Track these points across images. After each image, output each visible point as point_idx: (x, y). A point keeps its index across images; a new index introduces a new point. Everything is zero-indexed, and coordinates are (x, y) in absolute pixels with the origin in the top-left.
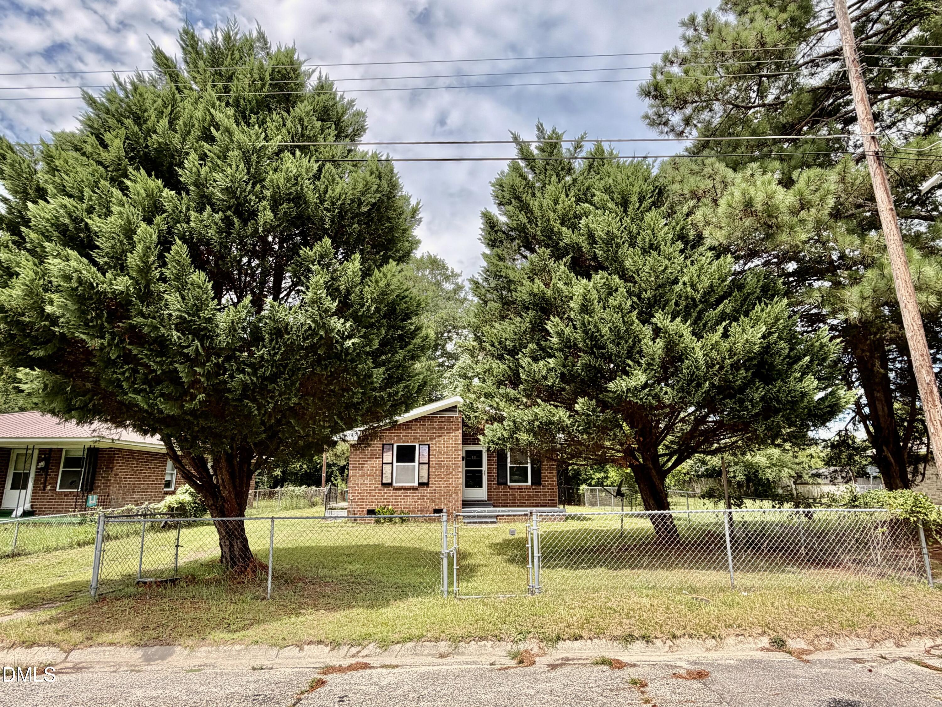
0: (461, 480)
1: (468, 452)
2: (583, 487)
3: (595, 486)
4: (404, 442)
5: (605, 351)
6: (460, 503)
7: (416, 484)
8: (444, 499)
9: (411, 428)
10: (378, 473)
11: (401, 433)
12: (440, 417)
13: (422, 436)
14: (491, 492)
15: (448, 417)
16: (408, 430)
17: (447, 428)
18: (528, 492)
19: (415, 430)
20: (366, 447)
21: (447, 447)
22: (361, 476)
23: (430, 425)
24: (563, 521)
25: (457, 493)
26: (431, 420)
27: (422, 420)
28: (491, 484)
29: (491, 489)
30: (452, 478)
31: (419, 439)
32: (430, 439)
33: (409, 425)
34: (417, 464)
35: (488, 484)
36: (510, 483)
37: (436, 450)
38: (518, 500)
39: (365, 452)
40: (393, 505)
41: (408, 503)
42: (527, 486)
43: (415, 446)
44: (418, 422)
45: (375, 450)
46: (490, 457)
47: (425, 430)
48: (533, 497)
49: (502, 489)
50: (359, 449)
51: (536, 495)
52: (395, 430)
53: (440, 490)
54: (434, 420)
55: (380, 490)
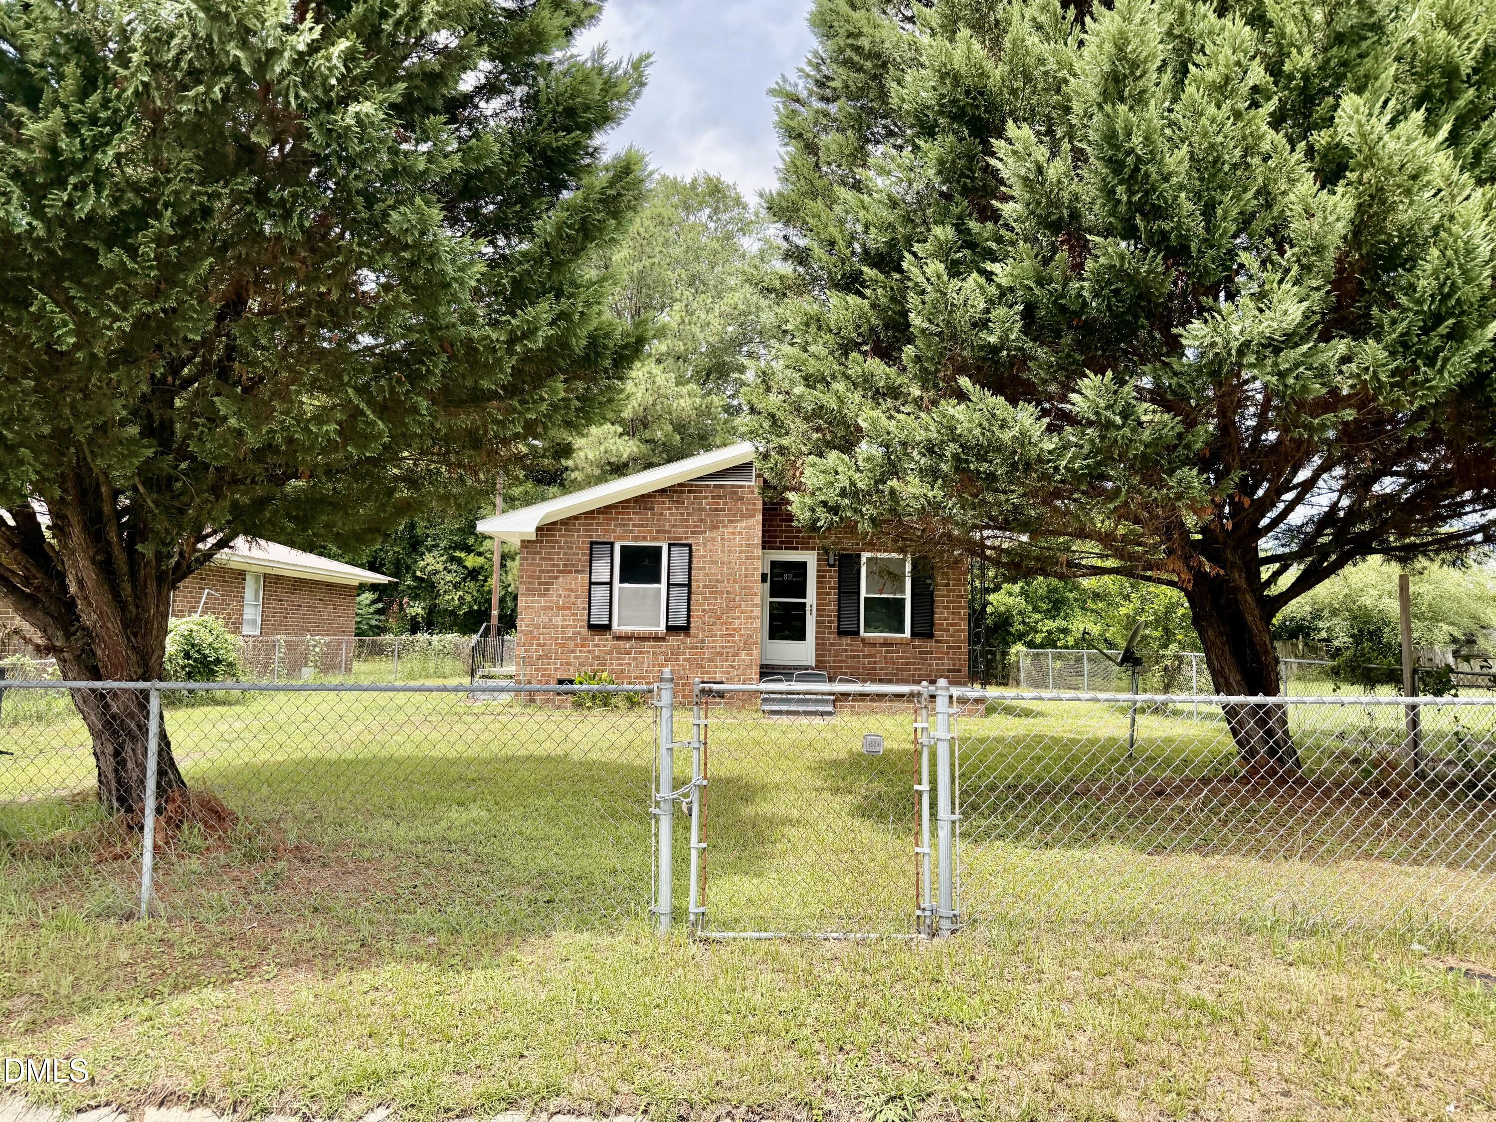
0: (760, 622)
1: (774, 564)
2: (1019, 648)
3: (1041, 646)
4: (636, 538)
5: (1167, 226)
6: (756, 670)
7: (662, 627)
8: (722, 661)
9: (652, 508)
10: (582, 603)
11: (630, 519)
12: (715, 486)
13: (674, 526)
14: (825, 650)
15: (732, 486)
16: (647, 514)
17: (729, 510)
18: (904, 652)
19: (661, 514)
20: (554, 547)
21: (730, 551)
22: (544, 608)
23: (693, 503)
24: (981, 716)
25: (750, 648)
26: (694, 492)
27: (675, 491)
28: (824, 633)
29: (823, 644)
30: (739, 618)
31: (669, 532)
32: (692, 533)
33: (647, 502)
34: (663, 585)
35: (817, 632)
36: (865, 631)
37: (705, 557)
38: (882, 669)
39: (552, 559)
40: (612, 671)
41: (645, 667)
42: (902, 639)
43: (659, 549)
44: (668, 497)
45: (574, 554)
46: (824, 577)
47: (682, 515)
48: (914, 664)
49: (847, 645)
50: (540, 553)
51: (921, 658)
52: (618, 513)
53: (713, 642)
54: (701, 492)
55: (585, 639)
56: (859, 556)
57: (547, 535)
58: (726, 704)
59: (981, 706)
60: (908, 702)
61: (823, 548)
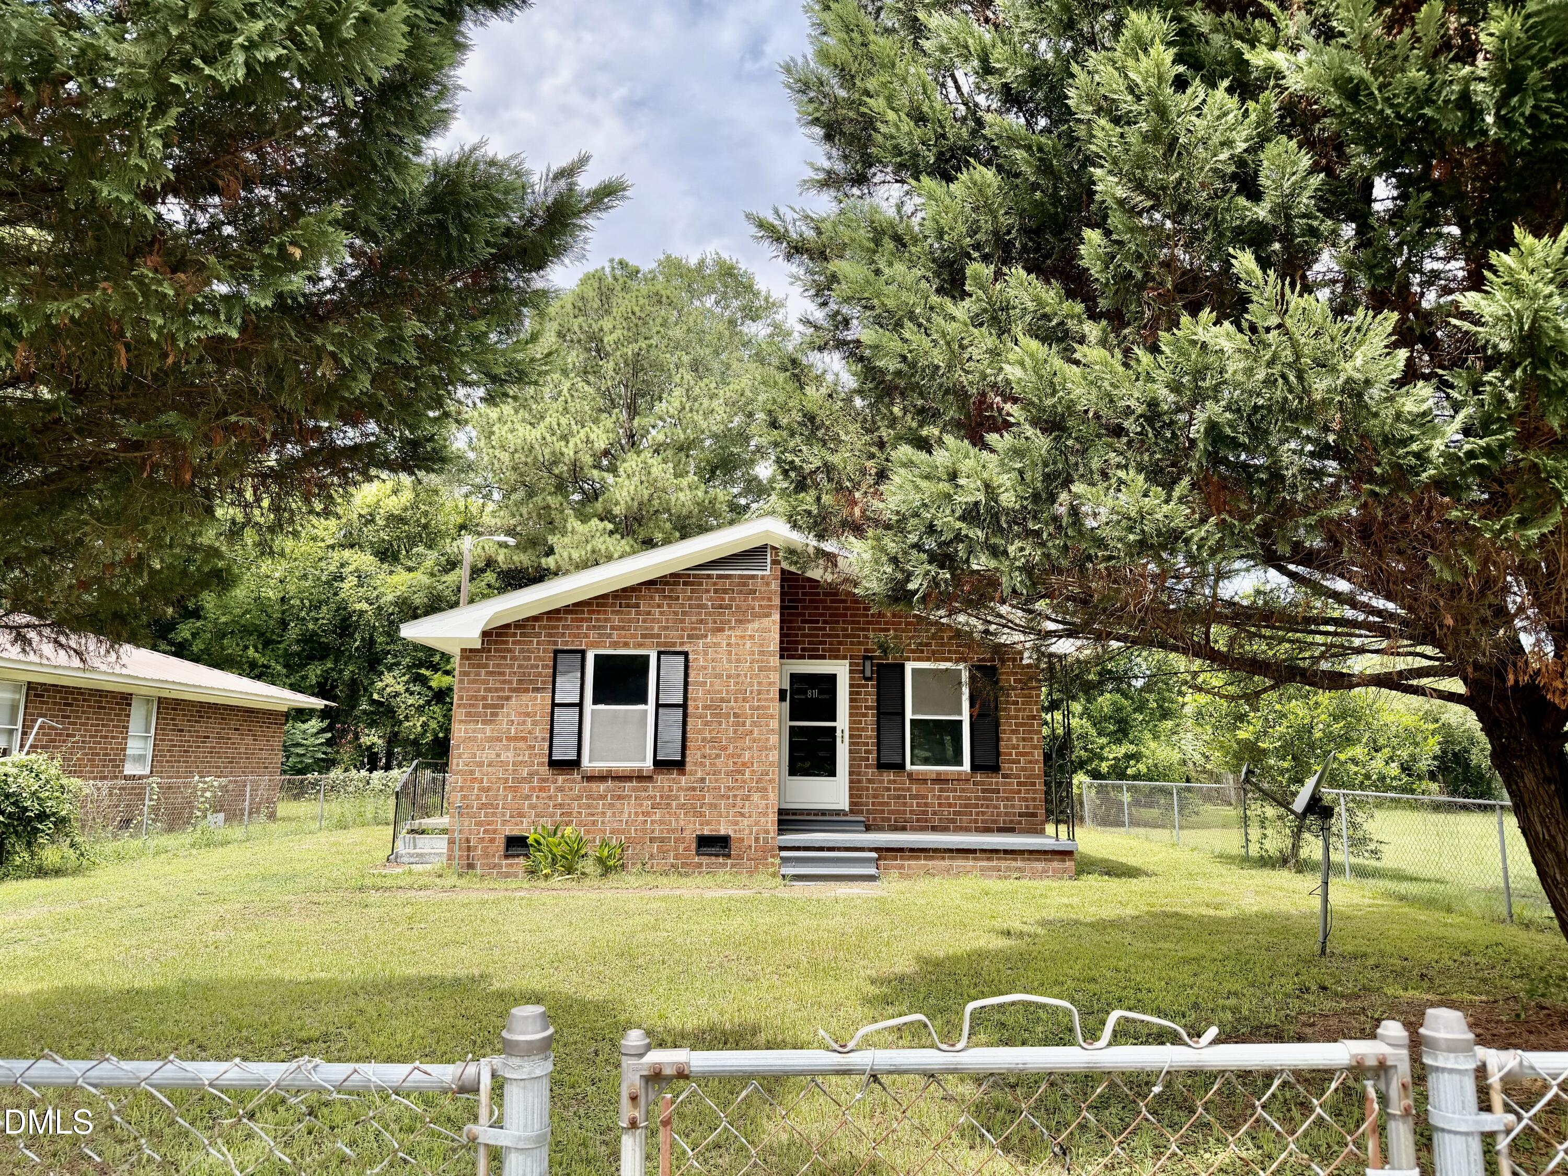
0: (777, 754)
1: (794, 677)
2: (1080, 778)
3: (1107, 777)
4: (615, 645)
6: (772, 817)
7: (649, 763)
8: (727, 806)
9: (637, 606)
10: (541, 731)
11: (606, 620)
12: (720, 577)
13: (666, 628)
14: (861, 789)
15: (741, 577)
16: (629, 613)
17: (738, 607)
18: (963, 790)
19: (649, 613)
20: (505, 658)
21: (738, 661)
22: (490, 739)
23: (690, 598)
24: (1070, 878)
25: (766, 789)
26: (692, 584)
27: (667, 583)
28: (860, 766)
29: (859, 781)
30: (750, 748)
31: (659, 636)
32: (689, 637)
33: (630, 598)
34: (651, 707)
35: (851, 766)
36: (912, 764)
37: (705, 668)
38: (934, 813)
39: (503, 674)
40: (580, 824)
41: (625, 817)
42: (959, 773)
43: (646, 658)
44: (657, 591)
45: (533, 667)
46: (858, 693)
47: (676, 613)
48: (976, 806)
49: (889, 782)
50: (486, 666)
51: (985, 799)
52: (591, 612)
53: (717, 781)
54: (701, 584)
55: (544, 780)
56: (902, 667)
57: (496, 642)
58: (733, 866)
59: (1069, 864)
60: (975, 859)
61: (857, 657)
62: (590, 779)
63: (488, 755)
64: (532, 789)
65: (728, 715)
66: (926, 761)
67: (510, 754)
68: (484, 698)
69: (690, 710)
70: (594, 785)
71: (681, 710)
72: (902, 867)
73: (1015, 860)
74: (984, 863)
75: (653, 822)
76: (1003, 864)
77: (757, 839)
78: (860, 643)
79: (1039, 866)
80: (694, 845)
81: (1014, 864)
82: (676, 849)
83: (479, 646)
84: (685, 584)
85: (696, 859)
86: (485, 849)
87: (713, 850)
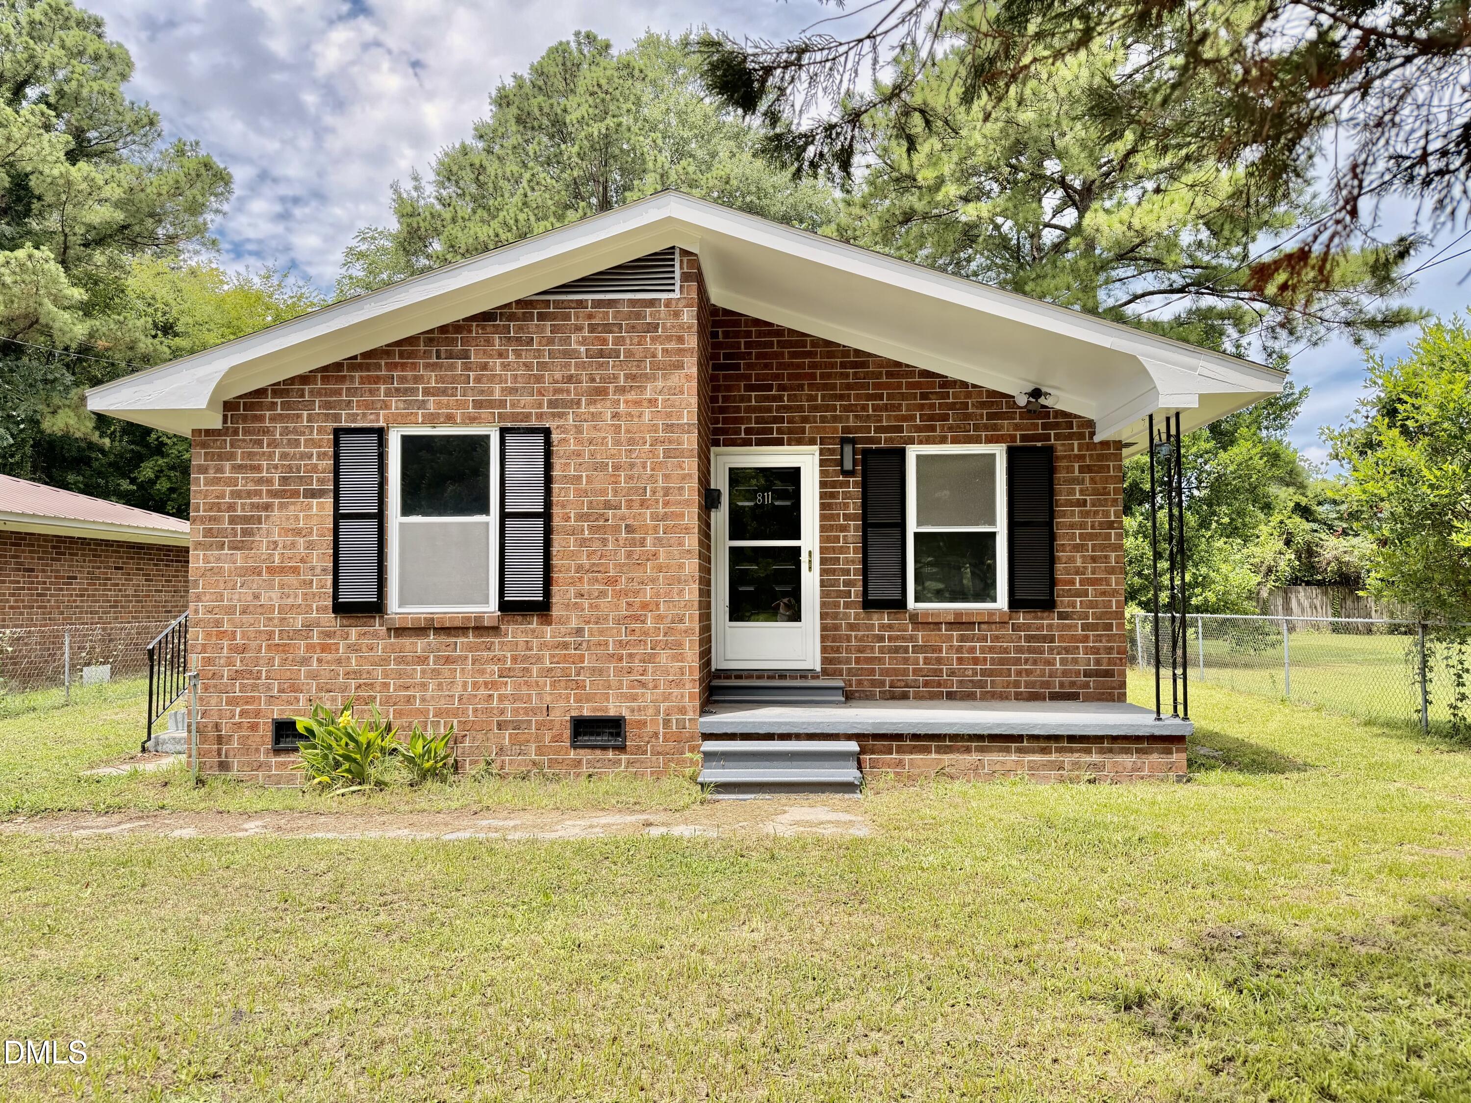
6: (694, 687)
7: (493, 606)
8: (619, 671)
9: (465, 355)
10: (321, 558)
11: (417, 379)
12: (598, 304)
13: (513, 391)
14: (838, 639)
15: (633, 303)
16: (452, 367)
17: (629, 354)
18: (996, 638)
19: (485, 367)
20: (260, 443)
21: (631, 441)
22: (244, 572)
23: (551, 341)
24: (1179, 779)
25: (679, 645)
26: (553, 317)
27: (512, 317)
28: (837, 605)
29: (836, 628)
30: (654, 581)
31: (502, 404)
32: (552, 404)
33: (453, 342)
34: (493, 518)
35: (823, 605)
36: (917, 599)
37: (579, 454)
38: (952, 673)
39: (258, 468)
40: (386, 702)
41: (457, 691)
42: (991, 613)
43: (484, 440)
44: (496, 330)
45: (303, 456)
46: (833, 496)
47: (528, 366)
48: (1017, 661)
49: (882, 627)
50: (231, 456)
51: (1030, 650)
52: (392, 366)
53: (601, 632)
54: (567, 317)
55: (329, 635)
56: (902, 453)
57: (245, 419)
58: (629, 763)
59: (1178, 758)
60: (1020, 751)
61: (832, 440)
62: (400, 631)
63: (241, 595)
64: (310, 648)
65: (616, 529)
66: (939, 596)
67: (275, 594)
68: (231, 507)
69: (557, 522)
70: (407, 642)
71: (540, 523)
72: (900, 763)
73: (1088, 751)
74: (1037, 757)
75: (501, 698)
76: (1068, 759)
77: (667, 723)
78: (835, 419)
79: (1128, 760)
80: (567, 733)
81: (1086, 759)
82: (538, 739)
83: (218, 424)
84: (542, 317)
85: (572, 754)
86: (243, 740)
87: (599, 740)
